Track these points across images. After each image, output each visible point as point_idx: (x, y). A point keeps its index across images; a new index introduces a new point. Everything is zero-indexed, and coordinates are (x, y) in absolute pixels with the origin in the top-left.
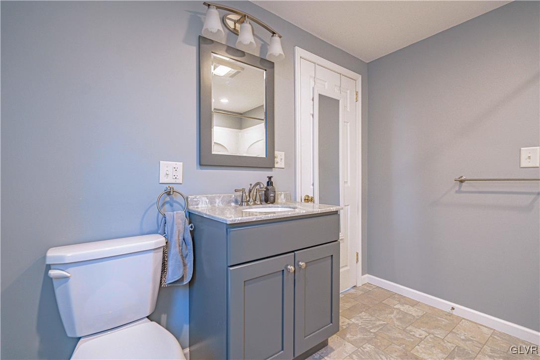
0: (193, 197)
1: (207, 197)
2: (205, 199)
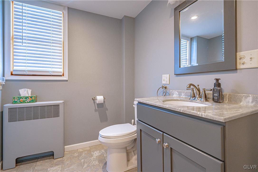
0: (172, 91)
1: (177, 91)
2: (177, 92)
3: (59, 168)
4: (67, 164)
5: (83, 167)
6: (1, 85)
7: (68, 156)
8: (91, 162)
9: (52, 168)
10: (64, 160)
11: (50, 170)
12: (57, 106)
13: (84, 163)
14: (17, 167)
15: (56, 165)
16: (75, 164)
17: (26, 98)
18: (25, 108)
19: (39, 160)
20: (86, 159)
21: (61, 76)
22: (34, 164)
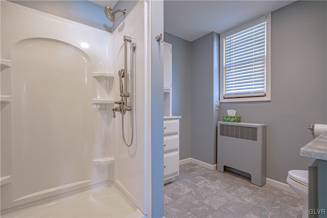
3: (250, 191)
4: (260, 194)
5: (273, 206)
6: (217, 106)
7: (266, 189)
8: (287, 209)
9: (245, 188)
10: (259, 189)
11: (242, 188)
12: (255, 129)
13: (277, 204)
14: (224, 173)
15: (250, 188)
16: (267, 198)
17: (231, 117)
18: (235, 127)
19: (240, 177)
20: (283, 204)
21: (264, 96)
22: (235, 177)
